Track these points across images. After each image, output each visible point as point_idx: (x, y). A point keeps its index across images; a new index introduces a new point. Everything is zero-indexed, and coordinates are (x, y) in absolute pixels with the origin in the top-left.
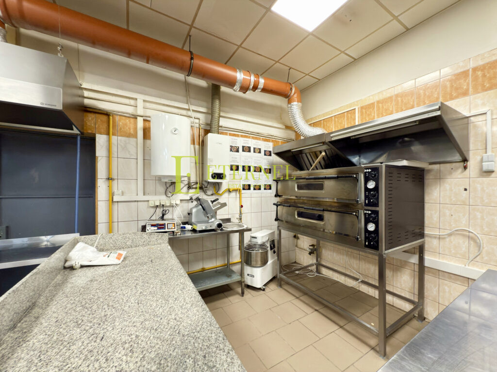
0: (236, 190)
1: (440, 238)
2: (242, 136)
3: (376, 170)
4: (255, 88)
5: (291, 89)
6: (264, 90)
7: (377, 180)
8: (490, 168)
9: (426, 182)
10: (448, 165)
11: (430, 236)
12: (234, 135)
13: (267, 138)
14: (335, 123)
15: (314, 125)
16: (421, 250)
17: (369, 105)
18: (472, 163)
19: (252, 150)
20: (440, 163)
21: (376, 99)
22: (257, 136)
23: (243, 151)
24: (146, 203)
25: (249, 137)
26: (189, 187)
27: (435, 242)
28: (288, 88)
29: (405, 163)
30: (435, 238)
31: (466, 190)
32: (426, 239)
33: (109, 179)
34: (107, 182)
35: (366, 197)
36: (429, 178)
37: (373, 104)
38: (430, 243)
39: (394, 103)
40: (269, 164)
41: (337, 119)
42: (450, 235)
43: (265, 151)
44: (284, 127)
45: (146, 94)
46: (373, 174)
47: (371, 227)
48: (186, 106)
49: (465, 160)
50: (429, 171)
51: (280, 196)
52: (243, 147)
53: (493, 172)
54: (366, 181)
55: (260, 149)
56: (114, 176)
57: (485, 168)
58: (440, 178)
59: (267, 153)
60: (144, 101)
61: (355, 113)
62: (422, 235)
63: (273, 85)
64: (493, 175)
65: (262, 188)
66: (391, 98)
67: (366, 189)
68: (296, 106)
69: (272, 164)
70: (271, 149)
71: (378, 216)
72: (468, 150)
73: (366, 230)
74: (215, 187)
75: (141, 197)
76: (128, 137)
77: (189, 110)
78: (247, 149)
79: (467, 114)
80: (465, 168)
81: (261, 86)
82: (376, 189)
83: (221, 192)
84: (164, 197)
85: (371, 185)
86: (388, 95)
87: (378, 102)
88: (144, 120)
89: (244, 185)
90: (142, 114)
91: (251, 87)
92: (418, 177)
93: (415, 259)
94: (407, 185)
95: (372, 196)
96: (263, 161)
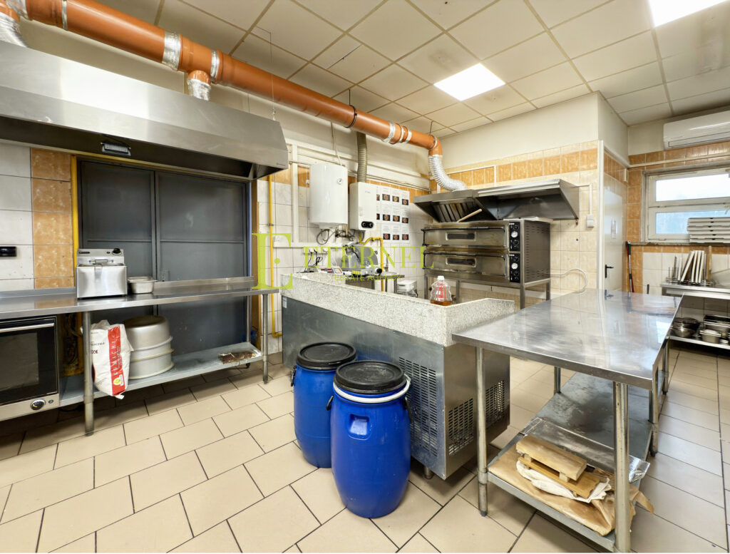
0: (377, 240)
1: (561, 277)
2: (382, 184)
3: (518, 223)
4: (404, 140)
5: (434, 142)
6: (411, 142)
7: (518, 231)
8: (592, 225)
9: (552, 234)
10: (566, 221)
11: (555, 276)
12: (375, 183)
13: (404, 187)
14: (474, 177)
15: (452, 176)
16: (548, 287)
17: (507, 165)
18: (581, 221)
19: (391, 198)
20: (561, 219)
21: (513, 161)
22: (395, 184)
23: (383, 199)
24: (300, 250)
25: (388, 185)
26: (337, 235)
27: (558, 280)
28: (432, 142)
29: (536, 219)
30: (558, 277)
31: (577, 240)
32: (552, 279)
33: (269, 225)
34: (267, 228)
35: (511, 244)
36: (553, 231)
37: (509, 165)
38: (554, 282)
39: (527, 167)
40: (407, 213)
41: (475, 174)
42: (567, 274)
43: (403, 200)
44: (420, 175)
45: (299, 140)
46: (516, 227)
47: (515, 266)
48: (333, 153)
49: (577, 218)
50: (554, 225)
51: (426, 245)
52: (383, 195)
53: (592, 227)
54: (511, 231)
55: (398, 198)
56: (273, 222)
57: (589, 225)
58: (560, 231)
59: (405, 202)
60: (298, 147)
61: (493, 170)
62: (548, 276)
63: (419, 138)
64: (593, 229)
65: (401, 237)
66: (524, 162)
67: (511, 238)
68: (437, 158)
69: (409, 213)
70: (408, 198)
71: (519, 257)
72: (578, 211)
73: (511, 269)
74: (359, 236)
75: (297, 244)
76: (283, 183)
77: (336, 156)
78: (386, 198)
79: (577, 185)
80: (577, 224)
81: (408, 139)
82: (518, 237)
83: (364, 241)
84: (316, 244)
85: (514, 235)
86: (523, 160)
87: (514, 164)
88: (298, 166)
89: (384, 235)
90: (296, 160)
91: (401, 140)
92: (545, 229)
93: (543, 296)
94: (537, 236)
95: (515, 243)
96: (401, 211)
